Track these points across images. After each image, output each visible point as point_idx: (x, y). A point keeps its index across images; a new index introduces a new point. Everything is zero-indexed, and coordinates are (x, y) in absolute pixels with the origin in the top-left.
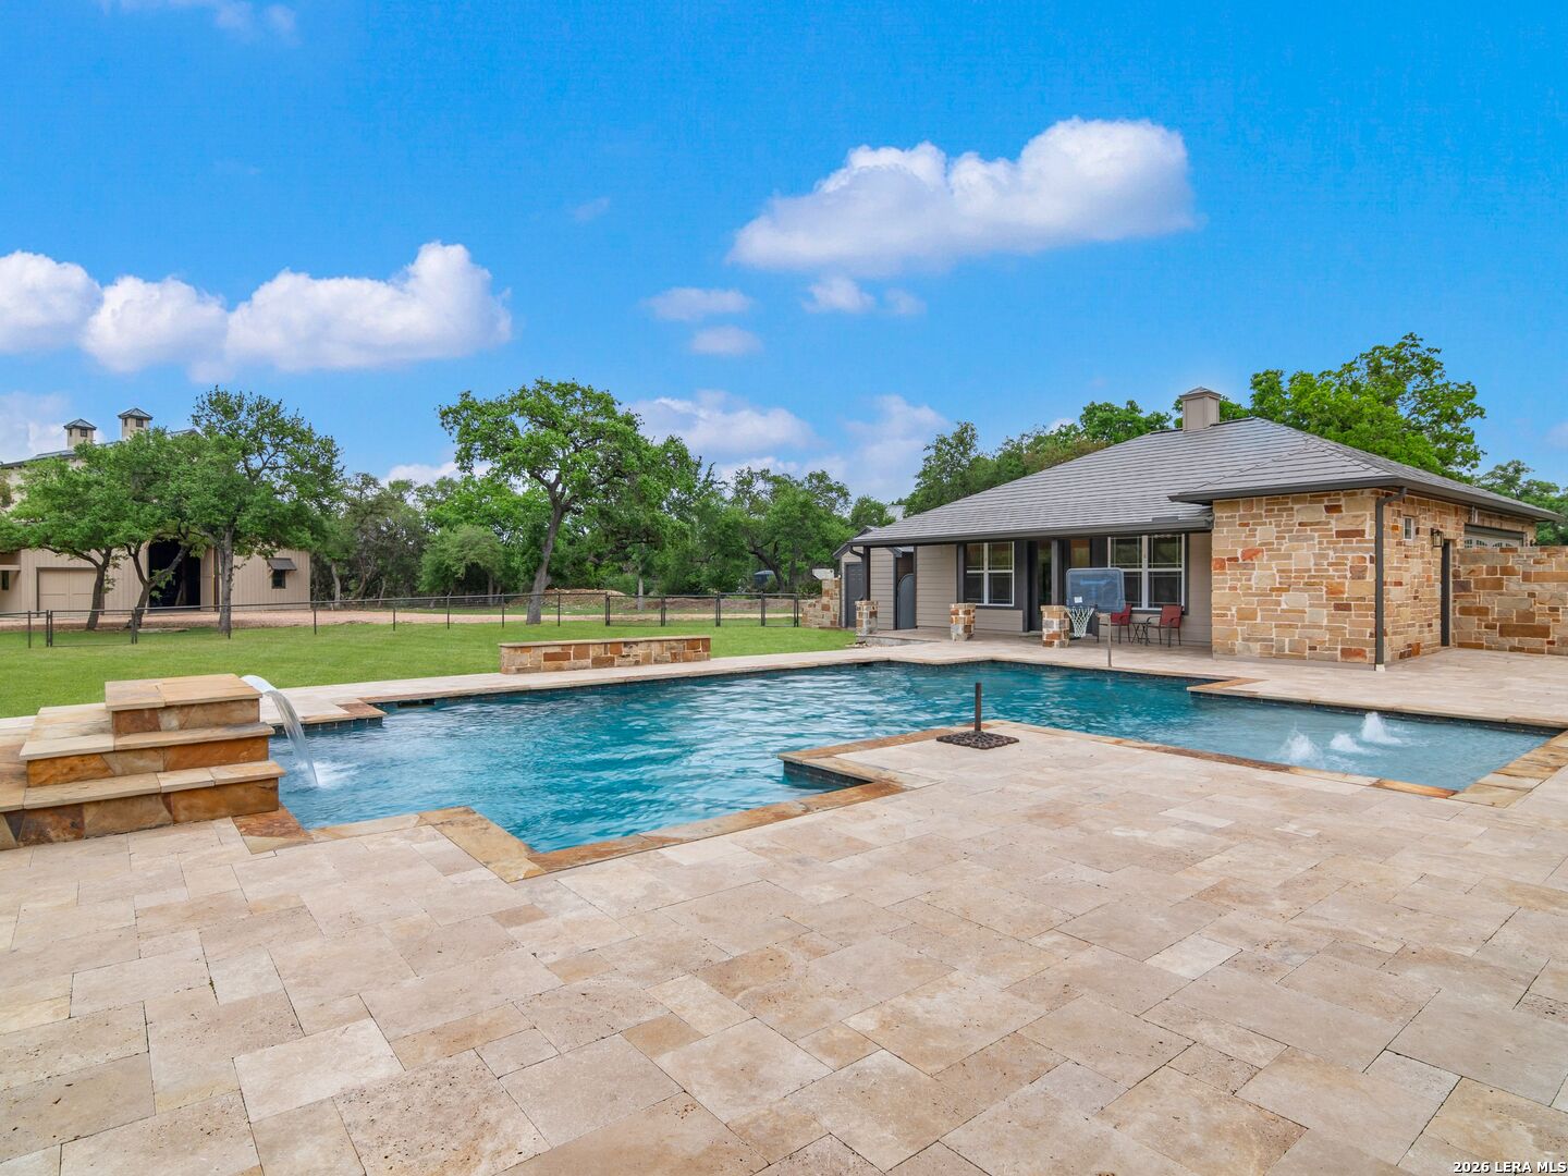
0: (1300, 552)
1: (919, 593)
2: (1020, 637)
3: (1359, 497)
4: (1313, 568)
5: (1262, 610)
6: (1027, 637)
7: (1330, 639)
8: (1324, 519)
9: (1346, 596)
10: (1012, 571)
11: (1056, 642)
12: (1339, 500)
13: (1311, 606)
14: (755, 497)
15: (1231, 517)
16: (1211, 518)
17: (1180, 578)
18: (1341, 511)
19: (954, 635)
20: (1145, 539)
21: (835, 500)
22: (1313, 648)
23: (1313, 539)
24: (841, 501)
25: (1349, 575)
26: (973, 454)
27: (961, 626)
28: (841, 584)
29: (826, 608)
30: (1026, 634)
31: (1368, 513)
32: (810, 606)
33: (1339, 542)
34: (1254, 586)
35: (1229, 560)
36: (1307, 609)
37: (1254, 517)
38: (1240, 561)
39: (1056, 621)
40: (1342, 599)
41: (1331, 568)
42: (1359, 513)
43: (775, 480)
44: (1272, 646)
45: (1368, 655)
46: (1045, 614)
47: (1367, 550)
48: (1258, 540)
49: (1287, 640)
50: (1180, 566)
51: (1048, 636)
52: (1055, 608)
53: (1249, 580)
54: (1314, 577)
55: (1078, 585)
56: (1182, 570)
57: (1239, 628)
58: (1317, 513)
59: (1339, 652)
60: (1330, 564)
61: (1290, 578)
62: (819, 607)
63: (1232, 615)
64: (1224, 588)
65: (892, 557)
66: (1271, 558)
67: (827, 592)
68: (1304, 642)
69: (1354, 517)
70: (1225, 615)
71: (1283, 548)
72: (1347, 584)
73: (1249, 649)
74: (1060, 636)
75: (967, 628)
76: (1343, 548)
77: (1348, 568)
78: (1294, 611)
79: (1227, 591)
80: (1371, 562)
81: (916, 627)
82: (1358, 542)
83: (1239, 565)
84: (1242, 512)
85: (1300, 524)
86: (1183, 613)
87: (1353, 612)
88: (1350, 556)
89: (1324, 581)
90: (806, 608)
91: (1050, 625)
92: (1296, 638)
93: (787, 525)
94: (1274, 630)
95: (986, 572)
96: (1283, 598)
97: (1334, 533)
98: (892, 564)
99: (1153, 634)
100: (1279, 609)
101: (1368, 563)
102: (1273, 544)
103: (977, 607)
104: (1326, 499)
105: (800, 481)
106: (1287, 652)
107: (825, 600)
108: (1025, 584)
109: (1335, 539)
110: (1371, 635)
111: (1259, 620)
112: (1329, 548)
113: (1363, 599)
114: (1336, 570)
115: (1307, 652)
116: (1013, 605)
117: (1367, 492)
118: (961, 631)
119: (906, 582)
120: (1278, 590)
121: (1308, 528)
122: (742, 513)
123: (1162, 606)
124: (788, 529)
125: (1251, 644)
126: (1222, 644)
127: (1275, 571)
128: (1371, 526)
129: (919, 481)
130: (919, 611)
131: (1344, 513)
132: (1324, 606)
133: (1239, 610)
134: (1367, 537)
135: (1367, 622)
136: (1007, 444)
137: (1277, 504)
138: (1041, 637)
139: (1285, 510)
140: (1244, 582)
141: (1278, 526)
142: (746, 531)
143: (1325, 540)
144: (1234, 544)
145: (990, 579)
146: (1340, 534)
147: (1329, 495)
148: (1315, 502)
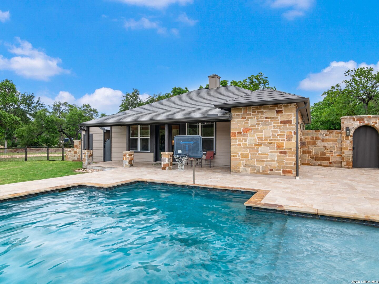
0: (266, 130)
1: (113, 146)
2: (153, 164)
3: (289, 107)
4: (271, 136)
5: (251, 154)
6: (155, 164)
7: (278, 166)
8: (275, 116)
9: (284, 148)
10: (150, 138)
11: (167, 168)
12: (282, 108)
13: (271, 152)
14: (62, 111)
15: (239, 115)
16: (230, 115)
17: (213, 141)
18: (283, 113)
19: (124, 165)
20: (200, 124)
21: (93, 114)
22: (271, 170)
23: (271, 124)
24: (95, 114)
25: (286, 139)
26: (138, 100)
27: (127, 161)
28: (81, 143)
29: (75, 152)
30: (155, 163)
31: (293, 114)
32: (69, 152)
33: (281, 126)
34: (248, 144)
35: (238, 133)
36: (269, 154)
37: (248, 115)
38: (242, 133)
39: (167, 159)
40: (283, 149)
41: (278, 137)
42: (290, 113)
43: (70, 106)
44: (255, 169)
45: (293, 173)
46: (163, 156)
47: (293, 129)
48: (249, 124)
49: (261, 166)
50: (213, 136)
51: (164, 165)
52: (167, 153)
53: (246, 141)
54: (272, 140)
55: (180, 144)
56: (214, 137)
57: (242, 162)
58: (272, 113)
59: (282, 172)
60: (278, 135)
61: (262, 140)
62: (73, 152)
63: (239, 156)
64: (236, 145)
65: (102, 132)
66: (255, 132)
67: (76, 146)
68: (268, 167)
69: (288, 115)
70: (236, 156)
71: (259, 128)
72: (285, 143)
73: (246, 170)
74: (169, 165)
75: (130, 162)
76: (283, 128)
77: (285, 136)
78: (264, 154)
79: (237, 146)
80: (294, 134)
81: (112, 160)
82: (289, 126)
83: (242, 135)
84: (243, 113)
85: (266, 118)
86: (214, 154)
87: (287, 155)
88: (286, 131)
89: (276, 142)
90: (67, 153)
91: (165, 160)
92: (265, 166)
93: (73, 121)
94: (256, 162)
95: (139, 138)
96: (259, 149)
97: (280, 122)
98: (102, 134)
99: (204, 162)
100: (258, 153)
101: (293, 134)
102: (255, 126)
103: (135, 152)
104: (276, 108)
105: (80, 107)
106: (261, 171)
107: (75, 149)
108: (154, 143)
109: (280, 124)
110: (294, 164)
111: (250, 158)
112: (278, 128)
113: (291, 149)
114: (280, 137)
115: (269, 172)
116: (150, 151)
117: (293, 104)
118: (127, 163)
119: (108, 142)
120: (257, 145)
121: (269, 120)
122: (56, 117)
123: (206, 151)
124: (73, 123)
125: (246, 168)
126: (235, 168)
127: (256, 138)
128: (294, 119)
129: (121, 108)
130: (112, 154)
131: (284, 114)
132: (276, 152)
133: (242, 154)
134: (293, 123)
135: (293, 159)
136: (149, 97)
137: (257, 109)
138: (161, 164)
139: (260, 112)
140: (244, 142)
141: (257, 119)
142: (56, 123)
143: (276, 125)
144: (239, 126)
145: (141, 141)
146: (282, 122)
147: (278, 106)
148: (272, 109)
